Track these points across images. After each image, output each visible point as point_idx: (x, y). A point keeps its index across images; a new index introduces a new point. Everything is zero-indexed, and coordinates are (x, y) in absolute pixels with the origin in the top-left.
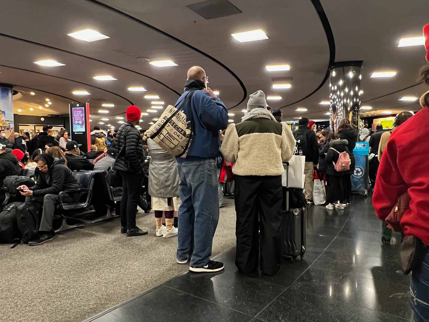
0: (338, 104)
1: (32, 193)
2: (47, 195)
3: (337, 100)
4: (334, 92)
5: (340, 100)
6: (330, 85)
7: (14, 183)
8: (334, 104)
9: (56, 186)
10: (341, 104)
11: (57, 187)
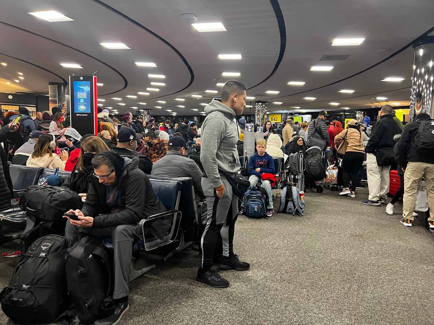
0: (425, 91)
1: (92, 221)
2: (120, 228)
3: (424, 86)
4: (421, 76)
5: (428, 86)
6: (414, 67)
7: (47, 202)
8: (419, 91)
9: (134, 209)
10: (430, 91)
11: (136, 211)
